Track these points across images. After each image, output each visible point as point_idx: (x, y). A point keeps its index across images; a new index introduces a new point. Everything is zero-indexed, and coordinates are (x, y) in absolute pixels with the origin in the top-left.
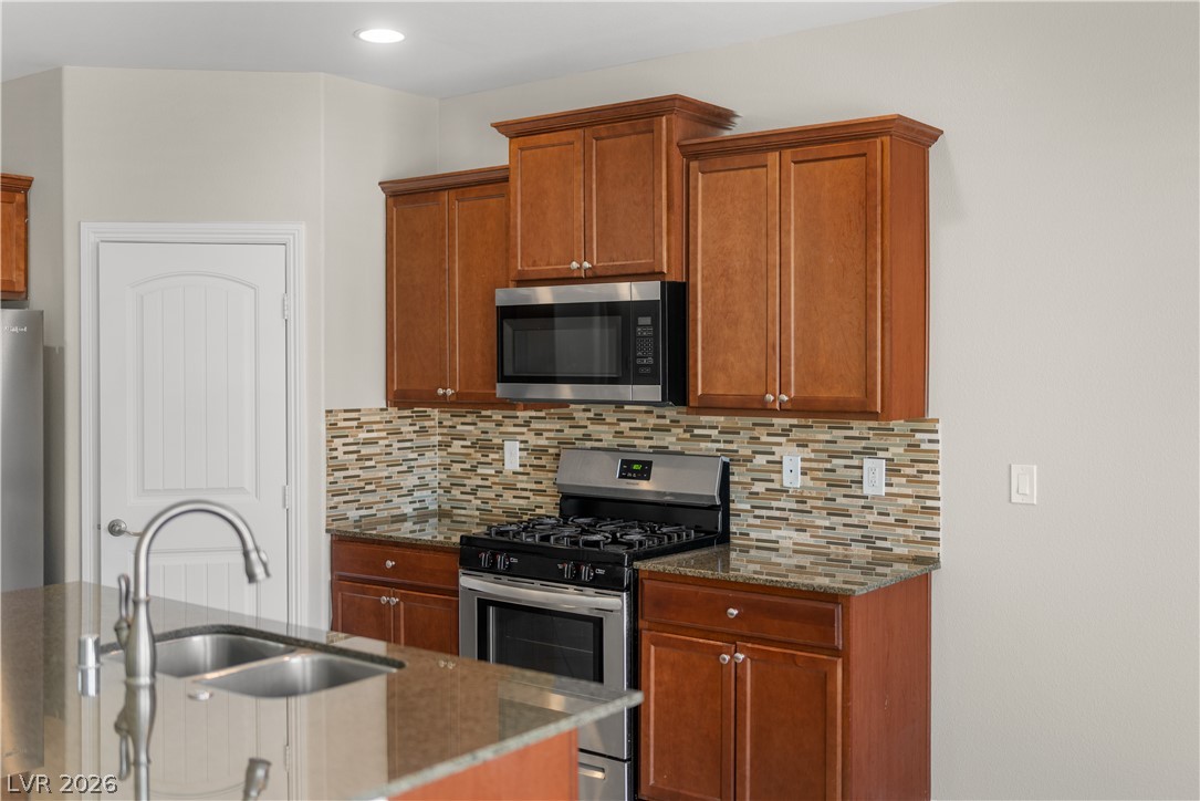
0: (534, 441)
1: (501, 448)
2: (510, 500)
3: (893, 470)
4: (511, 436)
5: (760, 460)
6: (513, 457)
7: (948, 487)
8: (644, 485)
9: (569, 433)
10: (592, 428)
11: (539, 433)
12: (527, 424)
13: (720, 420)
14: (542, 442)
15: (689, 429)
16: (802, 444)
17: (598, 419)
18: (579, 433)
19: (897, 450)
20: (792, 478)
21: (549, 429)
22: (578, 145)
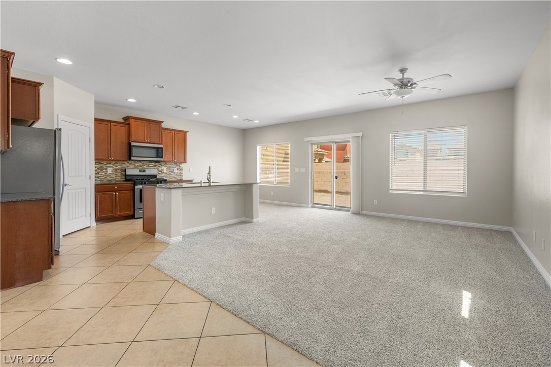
0: (115, 167)
1: (107, 169)
2: (109, 178)
3: (178, 169)
4: (110, 167)
5: (160, 169)
6: (110, 170)
7: (184, 171)
8: (144, 173)
9: (124, 166)
10: (129, 165)
11: (116, 166)
12: (113, 165)
13: (154, 164)
14: (117, 168)
15: (148, 165)
16: (166, 167)
17: (131, 164)
18: (126, 166)
19: (178, 167)
20: (165, 171)
21: (119, 166)
22: (146, 124)
